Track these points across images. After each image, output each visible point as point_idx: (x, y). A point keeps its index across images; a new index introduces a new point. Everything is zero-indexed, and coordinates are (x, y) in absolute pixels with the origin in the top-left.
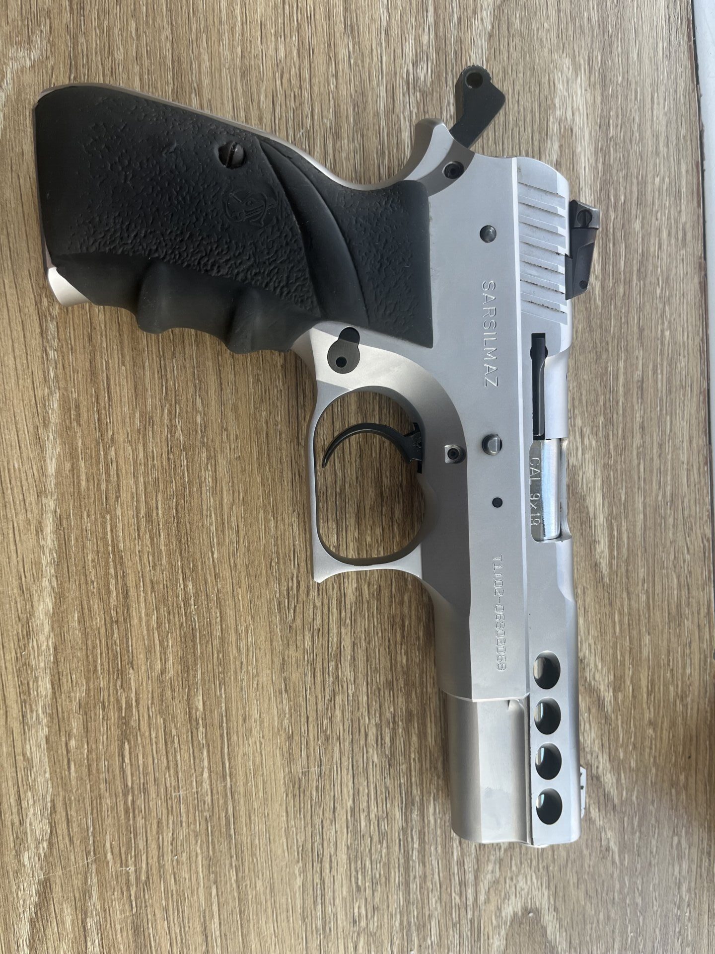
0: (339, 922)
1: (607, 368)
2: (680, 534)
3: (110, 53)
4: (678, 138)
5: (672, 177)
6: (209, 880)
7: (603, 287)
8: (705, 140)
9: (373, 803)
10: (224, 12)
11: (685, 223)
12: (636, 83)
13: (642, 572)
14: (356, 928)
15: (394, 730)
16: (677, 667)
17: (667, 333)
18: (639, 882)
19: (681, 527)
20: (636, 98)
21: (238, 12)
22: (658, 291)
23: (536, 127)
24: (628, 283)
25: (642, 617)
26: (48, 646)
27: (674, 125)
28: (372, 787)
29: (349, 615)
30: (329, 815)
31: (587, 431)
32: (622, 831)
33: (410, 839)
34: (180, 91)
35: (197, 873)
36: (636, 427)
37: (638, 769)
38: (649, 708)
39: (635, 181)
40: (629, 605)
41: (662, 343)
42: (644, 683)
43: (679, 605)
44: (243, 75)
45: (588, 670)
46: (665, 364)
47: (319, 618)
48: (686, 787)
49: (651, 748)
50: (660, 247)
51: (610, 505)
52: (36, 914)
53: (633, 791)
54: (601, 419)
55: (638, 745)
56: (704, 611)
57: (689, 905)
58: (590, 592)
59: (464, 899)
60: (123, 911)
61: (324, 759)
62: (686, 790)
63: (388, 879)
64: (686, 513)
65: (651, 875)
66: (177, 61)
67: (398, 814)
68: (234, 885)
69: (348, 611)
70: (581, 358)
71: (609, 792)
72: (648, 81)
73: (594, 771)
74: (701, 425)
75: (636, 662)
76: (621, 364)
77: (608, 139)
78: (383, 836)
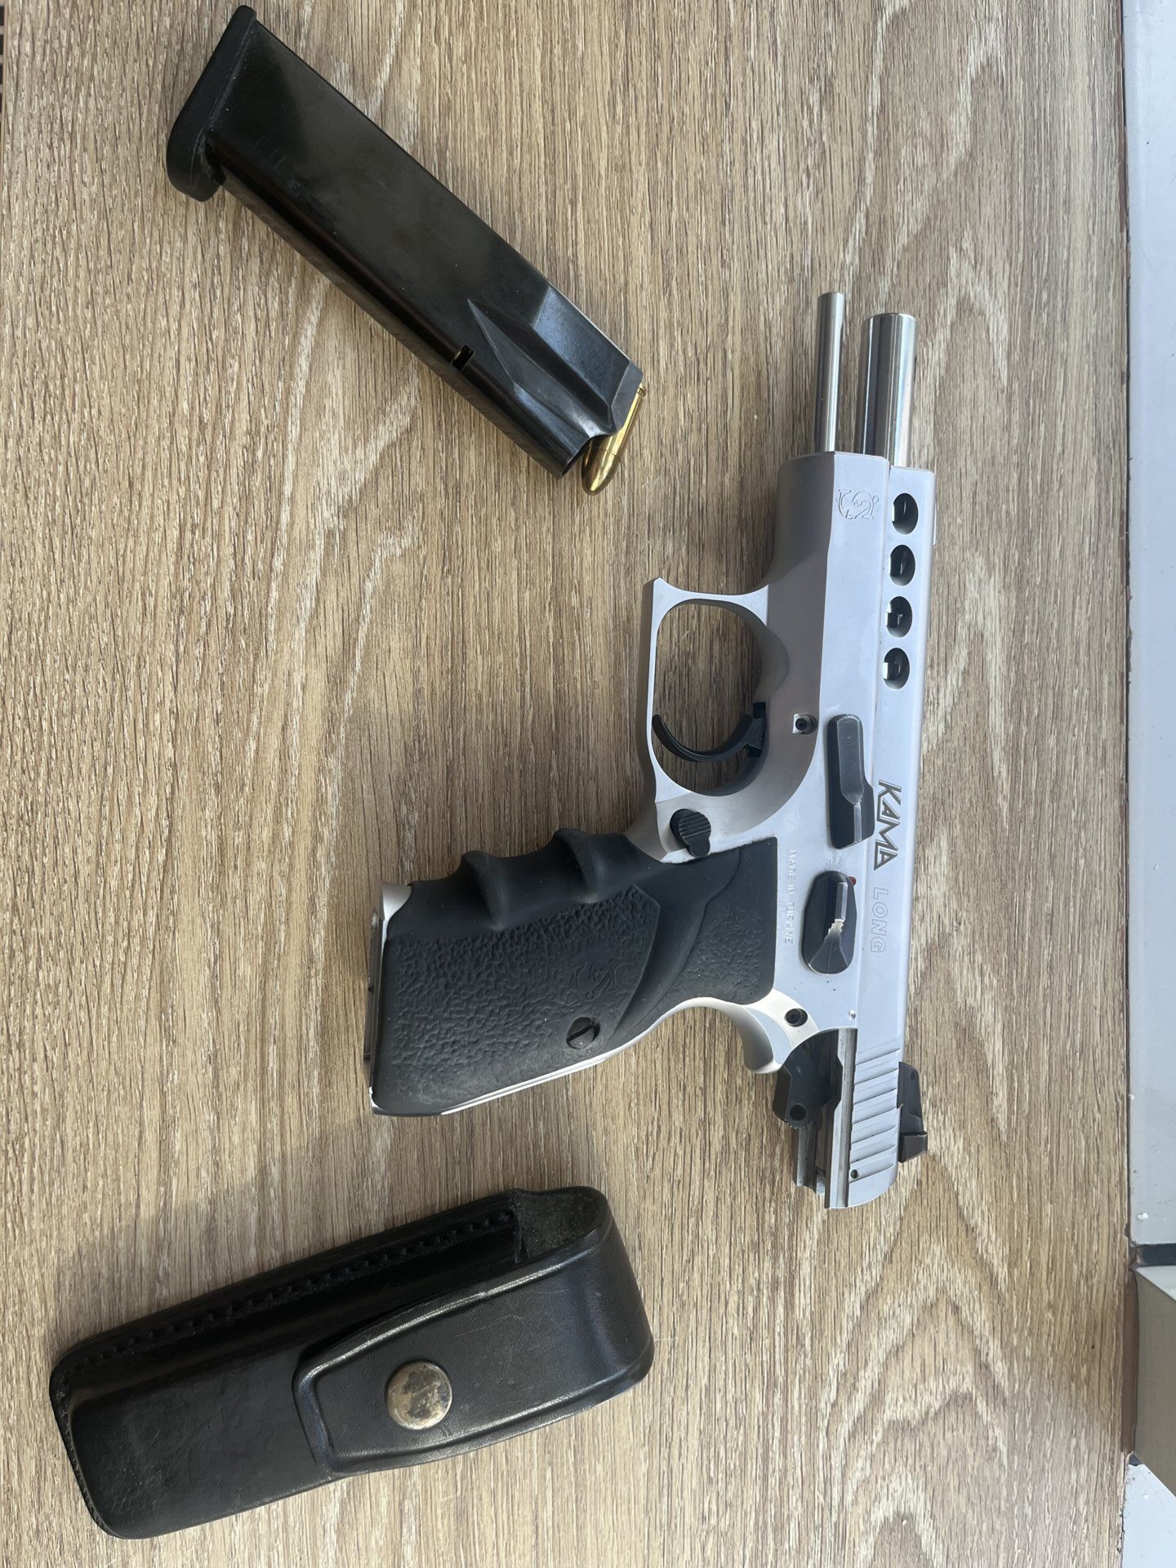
0: (687, 1518)
1: (1012, 899)
2: (1090, 1089)
3: (487, 545)
4: (1101, 646)
5: (1093, 688)
6: (544, 1461)
7: (1011, 809)
8: (1132, 649)
9: (730, 1381)
10: (610, 503)
11: (1106, 740)
12: (1057, 584)
13: (1045, 1131)
14: (705, 1527)
15: (758, 1300)
16: (1083, 1242)
17: (1082, 862)
18: (1029, 1489)
19: (1091, 1081)
20: (1056, 602)
21: (625, 502)
22: (1073, 815)
23: (943, 632)
24: (1040, 804)
25: (1044, 1183)
26: (383, 1186)
27: (1097, 631)
28: (730, 1363)
29: (713, 1166)
30: (681, 1393)
31: (987, 968)
32: (1013, 1430)
33: (770, 1426)
34: (559, 588)
35: (531, 1452)
36: (1044, 965)
37: (1033, 1359)
38: (1048, 1288)
39: (1050, 693)
40: (1029, 1167)
41: (1076, 873)
42: (1044, 1258)
43: (1086, 1171)
44: (628, 572)
45: (979, 1240)
46: (1078, 896)
47: (680, 1167)
48: (1088, 1381)
49: (1049, 1335)
50: (1076, 766)
51: (1011, 1053)
52: (348, 1493)
53: (1026, 1383)
54: (1005, 956)
55: (1035, 1331)
56: (1115, 1179)
57: (1086, 1520)
58: (985, 1151)
59: (828, 1499)
60: (446, 1493)
61: (678, 1329)
62: (1088, 1385)
63: (744, 1470)
64: (1098, 1066)
65: (1043, 1482)
66: (557, 555)
67: (758, 1397)
68: (572, 1469)
69: (713, 1161)
70: (984, 887)
71: (999, 1384)
72: (1071, 582)
73: (983, 1359)
74: (1118, 967)
75: (1036, 1234)
76: (1029, 895)
77: (1022, 647)
78: (740, 1421)
